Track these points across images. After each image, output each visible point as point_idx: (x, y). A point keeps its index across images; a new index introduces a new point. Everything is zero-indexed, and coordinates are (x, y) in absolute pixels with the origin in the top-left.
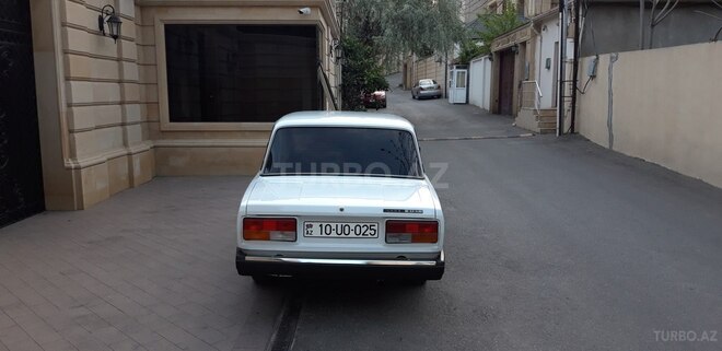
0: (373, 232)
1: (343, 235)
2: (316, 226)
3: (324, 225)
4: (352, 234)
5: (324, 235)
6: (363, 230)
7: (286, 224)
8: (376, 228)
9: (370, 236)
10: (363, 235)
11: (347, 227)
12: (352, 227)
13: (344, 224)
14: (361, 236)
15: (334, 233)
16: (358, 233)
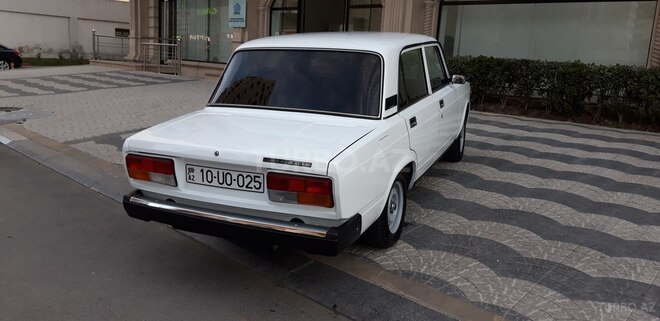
0: (257, 185)
1: (225, 185)
2: (197, 170)
3: (205, 170)
4: (235, 184)
5: (206, 182)
6: (247, 181)
7: (163, 166)
8: (261, 180)
9: (254, 189)
10: (247, 187)
11: (228, 176)
12: (235, 176)
13: (226, 172)
14: (244, 188)
15: (215, 181)
16: (241, 184)
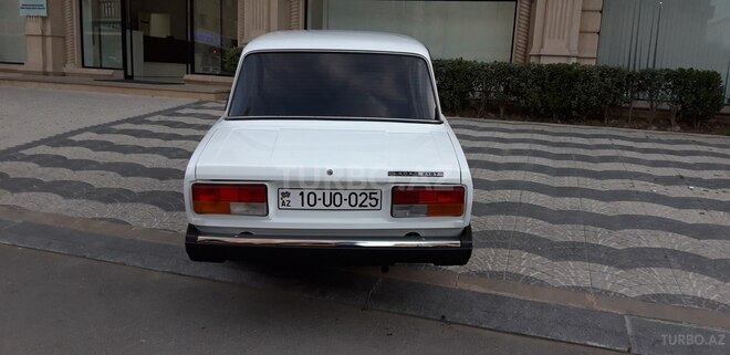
0: (374, 202)
1: (333, 207)
2: (295, 195)
3: (306, 193)
4: (345, 204)
5: (306, 206)
6: (360, 199)
7: (252, 193)
8: (378, 197)
9: (369, 207)
10: (361, 206)
11: (338, 197)
12: (346, 196)
13: (334, 192)
14: (357, 207)
15: (320, 203)
16: (353, 203)
